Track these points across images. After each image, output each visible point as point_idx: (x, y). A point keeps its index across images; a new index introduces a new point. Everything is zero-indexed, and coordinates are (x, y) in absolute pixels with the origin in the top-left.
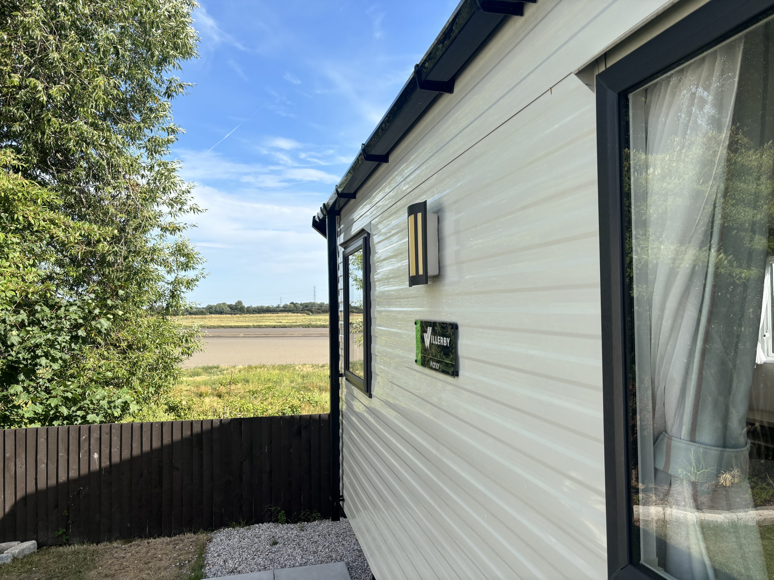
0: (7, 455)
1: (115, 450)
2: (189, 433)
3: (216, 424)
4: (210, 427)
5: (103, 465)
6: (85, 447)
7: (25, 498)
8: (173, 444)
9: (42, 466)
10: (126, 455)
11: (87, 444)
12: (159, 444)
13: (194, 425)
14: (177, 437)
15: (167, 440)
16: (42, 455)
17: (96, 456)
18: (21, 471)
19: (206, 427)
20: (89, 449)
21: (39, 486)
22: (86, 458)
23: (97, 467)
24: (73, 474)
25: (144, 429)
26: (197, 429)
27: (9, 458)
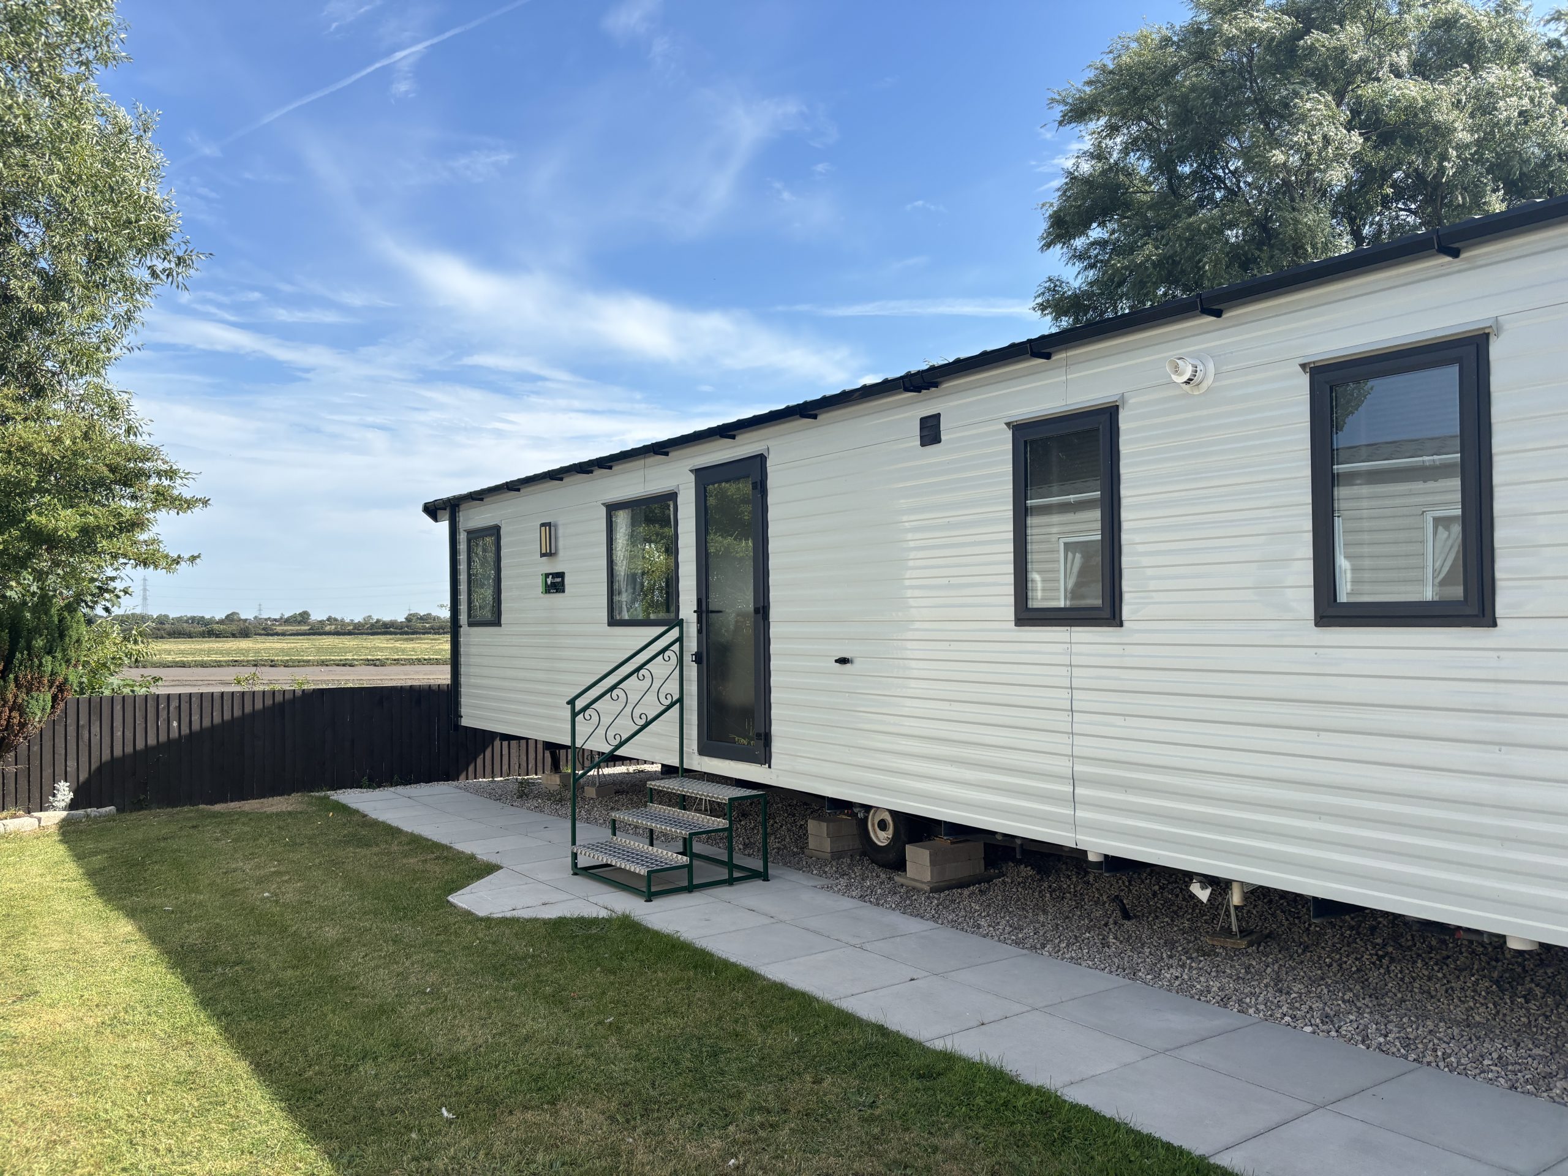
0: (81, 723)
1: (196, 718)
2: (271, 702)
3: (299, 693)
4: (292, 696)
5: (183, 733)
6: (163, 715)
7: (101, 766)
8: (254, 713)
9: (118, 734)
10: (207, 723)
11: (166, 712)
12: (240, 713)
13: (276, 694)
14: (259, 706)
15: (248, 709)
16: (118, 723)
17: (175, 724)
18: (95, 740)
19: (288, 696)
20: (169, 718)
21: (115, 754)
22: (165, 726)
23: (177, 735)
24: (151, 741)
25: (225, 698)
26: (279, 698)
27: (83, 726)
